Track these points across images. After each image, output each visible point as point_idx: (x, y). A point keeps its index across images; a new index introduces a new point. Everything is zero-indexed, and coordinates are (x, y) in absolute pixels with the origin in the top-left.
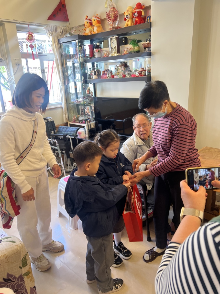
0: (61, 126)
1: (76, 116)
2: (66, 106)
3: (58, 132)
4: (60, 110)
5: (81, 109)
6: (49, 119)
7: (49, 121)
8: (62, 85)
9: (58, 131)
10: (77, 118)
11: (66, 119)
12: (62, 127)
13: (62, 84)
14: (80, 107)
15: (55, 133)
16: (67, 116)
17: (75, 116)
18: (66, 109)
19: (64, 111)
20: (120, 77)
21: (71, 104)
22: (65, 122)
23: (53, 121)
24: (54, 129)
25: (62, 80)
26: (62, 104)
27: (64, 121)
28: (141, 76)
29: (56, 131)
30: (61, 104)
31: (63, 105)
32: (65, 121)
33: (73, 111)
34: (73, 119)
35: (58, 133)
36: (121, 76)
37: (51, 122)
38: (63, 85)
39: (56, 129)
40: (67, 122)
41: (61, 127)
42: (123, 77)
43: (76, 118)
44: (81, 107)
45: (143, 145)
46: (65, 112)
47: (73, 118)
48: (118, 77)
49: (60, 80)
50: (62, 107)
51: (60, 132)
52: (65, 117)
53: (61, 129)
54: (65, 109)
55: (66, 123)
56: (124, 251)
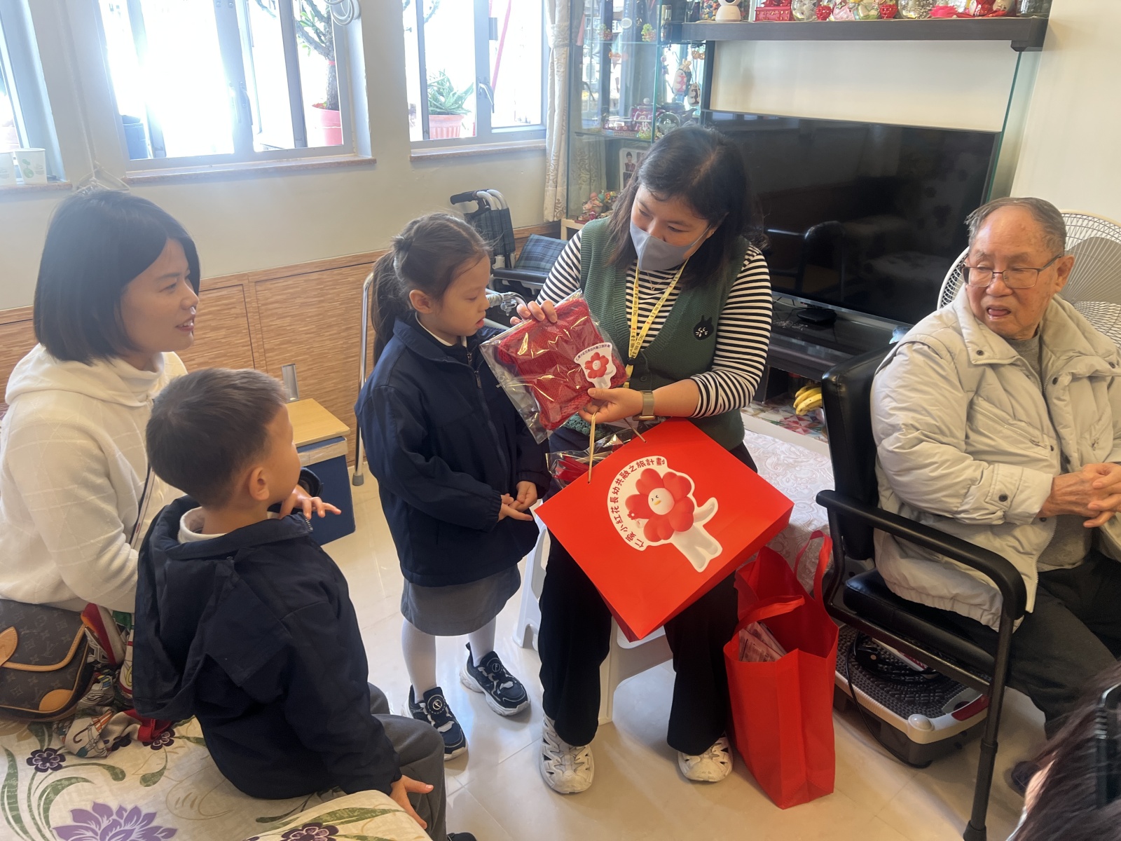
0: (536, 237)
1: (601, 196)
2: (563, 144)
3: (522, 263)
4: (532, 163)
5: (627, 165)
6: (491, 199)
7: (489, 209)
8: (556, 47)
9: (520, 259)
10: (601, 204)
11: (555, 207)
12: (542, 240)
13: (557, 37)
14: (622, 153)
15: (507, 263)
16: (561, 189)
17: (593, 194)
18: (561, 159)
19: (552, 168)
20: (867, 16)
21: (585, 139)
22: (551, 220)
23: (508, 210)
24: (508, 248)
25: (561, 20)
26: (545, 138)
27: (546, 213)
28: (990, 17)
29: (512, 256)
30: (542, 134)
31: (553, 142)
32: (549, 216)
33: (589, 171)
34: (587, 206)
35: (524, 267)
36: (874, 13)
37: (500, 211)
38: (564, 46)
39: (517, 245)
40: (560, 220)
41: (537, 241)
42: (880, 17)
43: (597, 202)
44: (629, 154)
45: (1012, 364)
46: (557, 174)
47: (586, 203)
48: (852, 17)
49: (553, 22)
50: (544, 151)
51: (532, 263)
52: (553, 195)
53: (539, 250)
54: (558, 161)
55: (554, 221)
56: (498, 685)
